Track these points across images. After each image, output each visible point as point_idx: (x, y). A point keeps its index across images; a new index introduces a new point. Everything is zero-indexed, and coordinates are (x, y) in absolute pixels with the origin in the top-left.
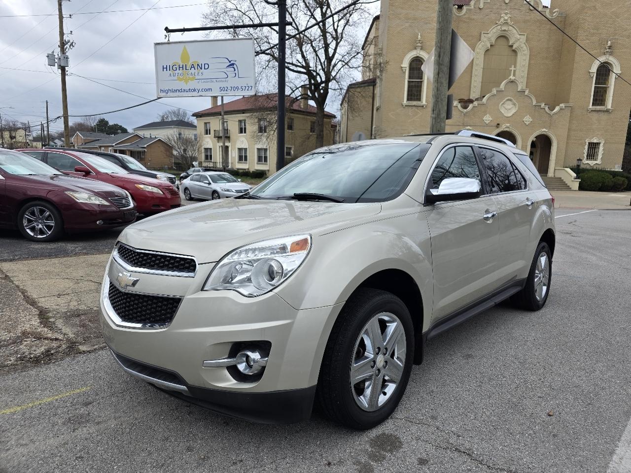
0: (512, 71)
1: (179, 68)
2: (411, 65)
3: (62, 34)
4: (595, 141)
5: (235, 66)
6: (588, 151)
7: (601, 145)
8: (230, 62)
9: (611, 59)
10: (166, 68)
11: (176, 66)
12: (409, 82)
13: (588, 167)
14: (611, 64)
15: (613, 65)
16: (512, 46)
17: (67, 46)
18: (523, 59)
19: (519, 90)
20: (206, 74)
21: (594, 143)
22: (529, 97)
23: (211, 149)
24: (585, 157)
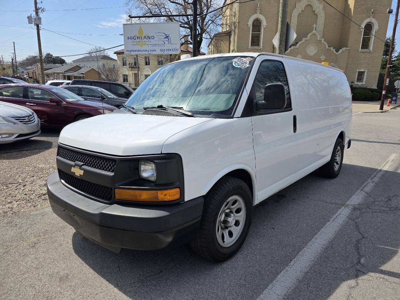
0: (315, 28)
1: (138, 38)
2: (253, 23)
3: (36, 3)
4: (362, 71)
5: (169, 38)
6: (358, 76)
7: (366, 73)
8: (166, 35)
9: (374, 21)
10: (130, 38)
11: (135, 37)
12: (252, 33)
13: (358, 87)
14: (373, 24)
15: (374, 24)
16: (315, 11)
17: (40, 11)
18: (321, 20)
19: (318, 39)
20: (153, 42)
21: (361, 72)
22: (324, 43)
23: (127, 75)
24: (356, 80)
